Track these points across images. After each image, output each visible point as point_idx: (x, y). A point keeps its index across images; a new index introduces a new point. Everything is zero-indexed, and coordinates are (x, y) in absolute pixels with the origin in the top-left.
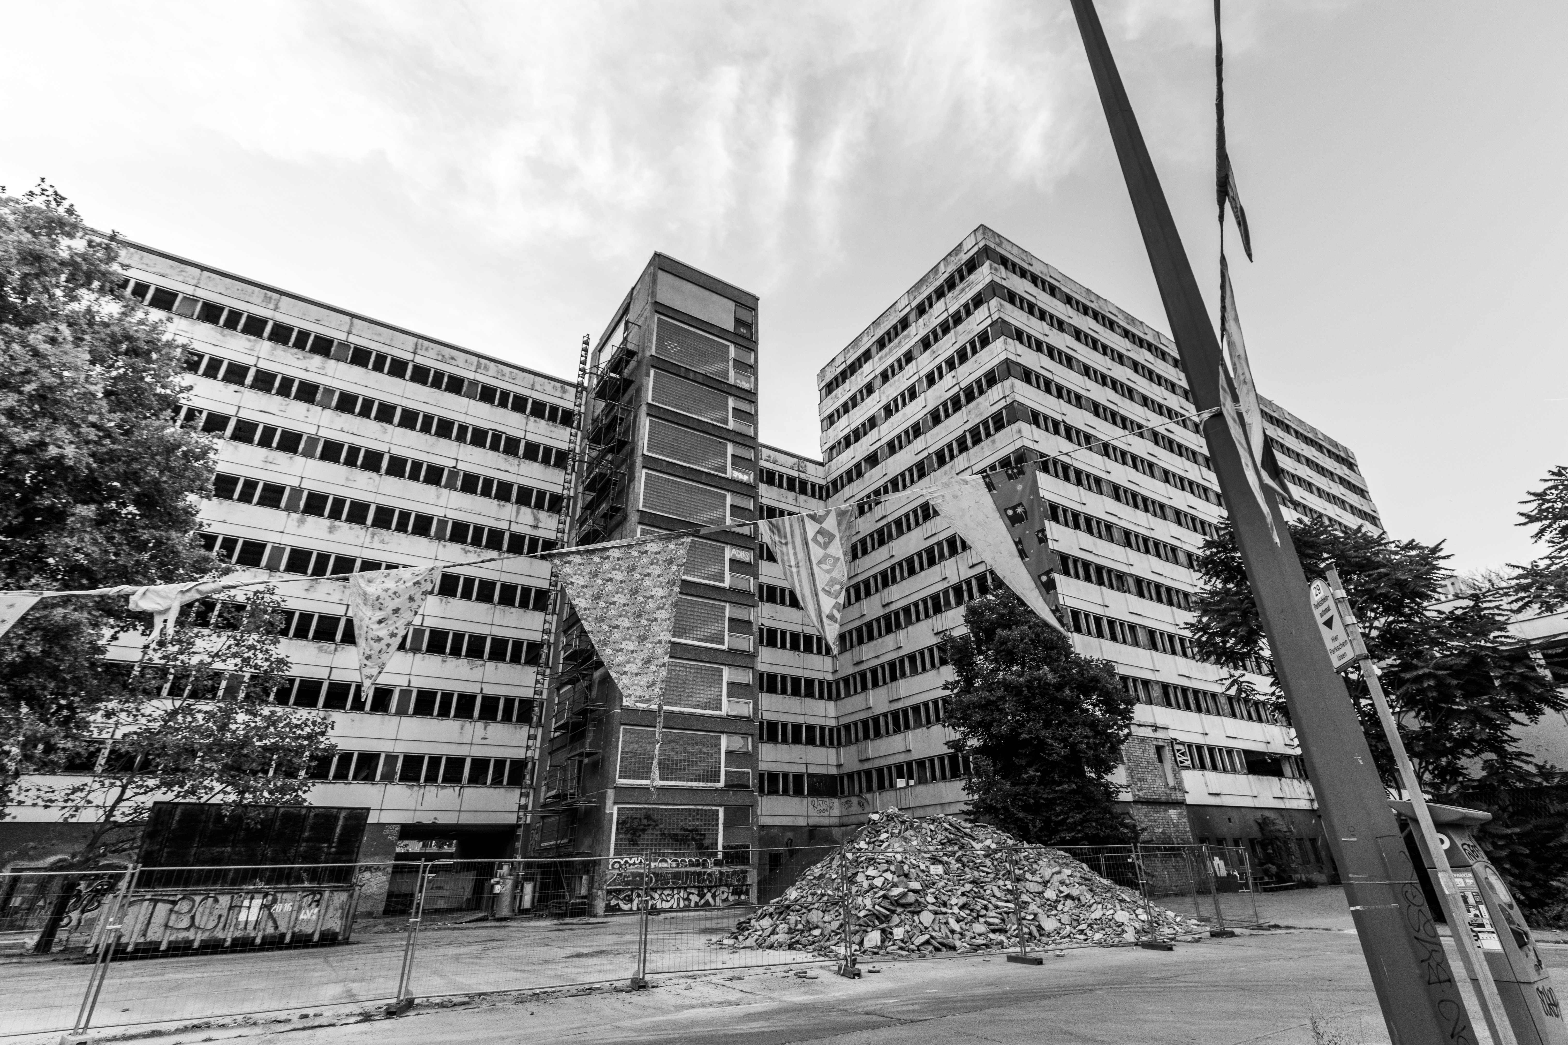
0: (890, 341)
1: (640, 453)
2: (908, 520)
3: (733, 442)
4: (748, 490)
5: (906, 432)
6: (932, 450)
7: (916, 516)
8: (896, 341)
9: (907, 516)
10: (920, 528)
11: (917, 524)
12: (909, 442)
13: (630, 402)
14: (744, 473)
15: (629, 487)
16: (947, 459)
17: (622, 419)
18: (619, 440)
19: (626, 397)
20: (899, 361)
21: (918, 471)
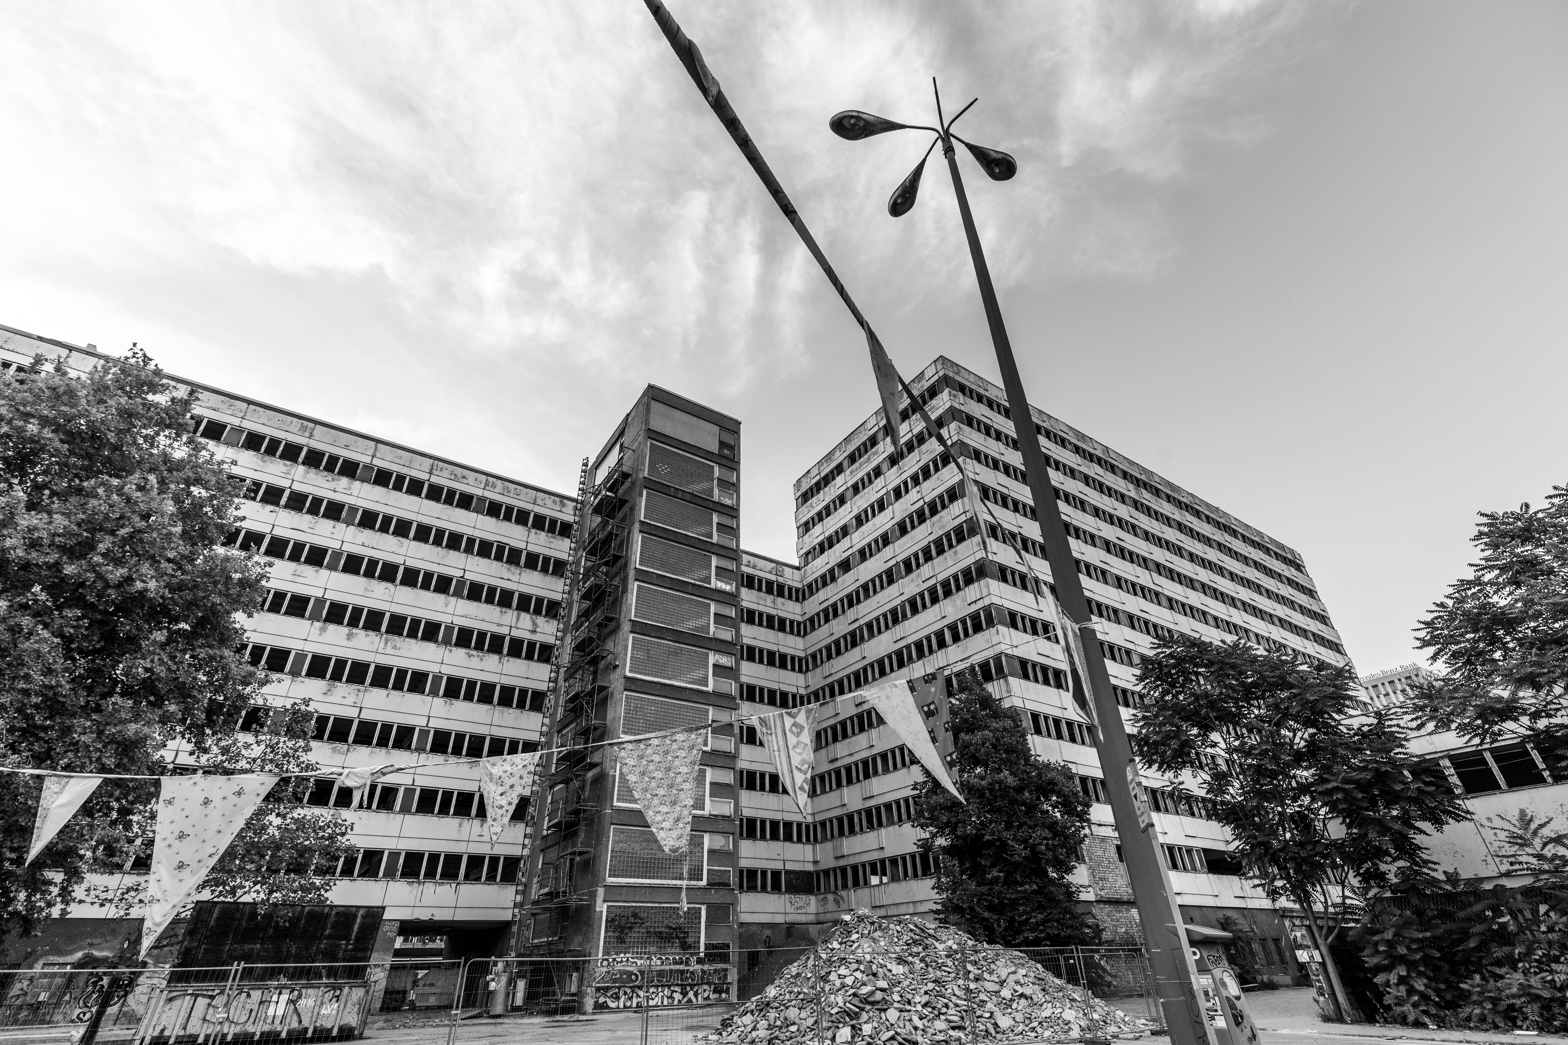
0: (860, 457)
1: (633, 567)
2: (879, 623)
3: (717, 554)
4: (731, 599)
5: (876, 541)
6: (899, 558)
7: (886, 619)
8: (866, 457)
9: (877, 619)
10: (889, 632)
11: (887, 628)
12: (879, 550)
13: (624, 519)
14: (727, 583)
15: (622, 598)
16: (914, 567)
17: (617, 535)
18: (614, 555)
19: (620, 515)
20: (868, 475)
21: (887, 577)
